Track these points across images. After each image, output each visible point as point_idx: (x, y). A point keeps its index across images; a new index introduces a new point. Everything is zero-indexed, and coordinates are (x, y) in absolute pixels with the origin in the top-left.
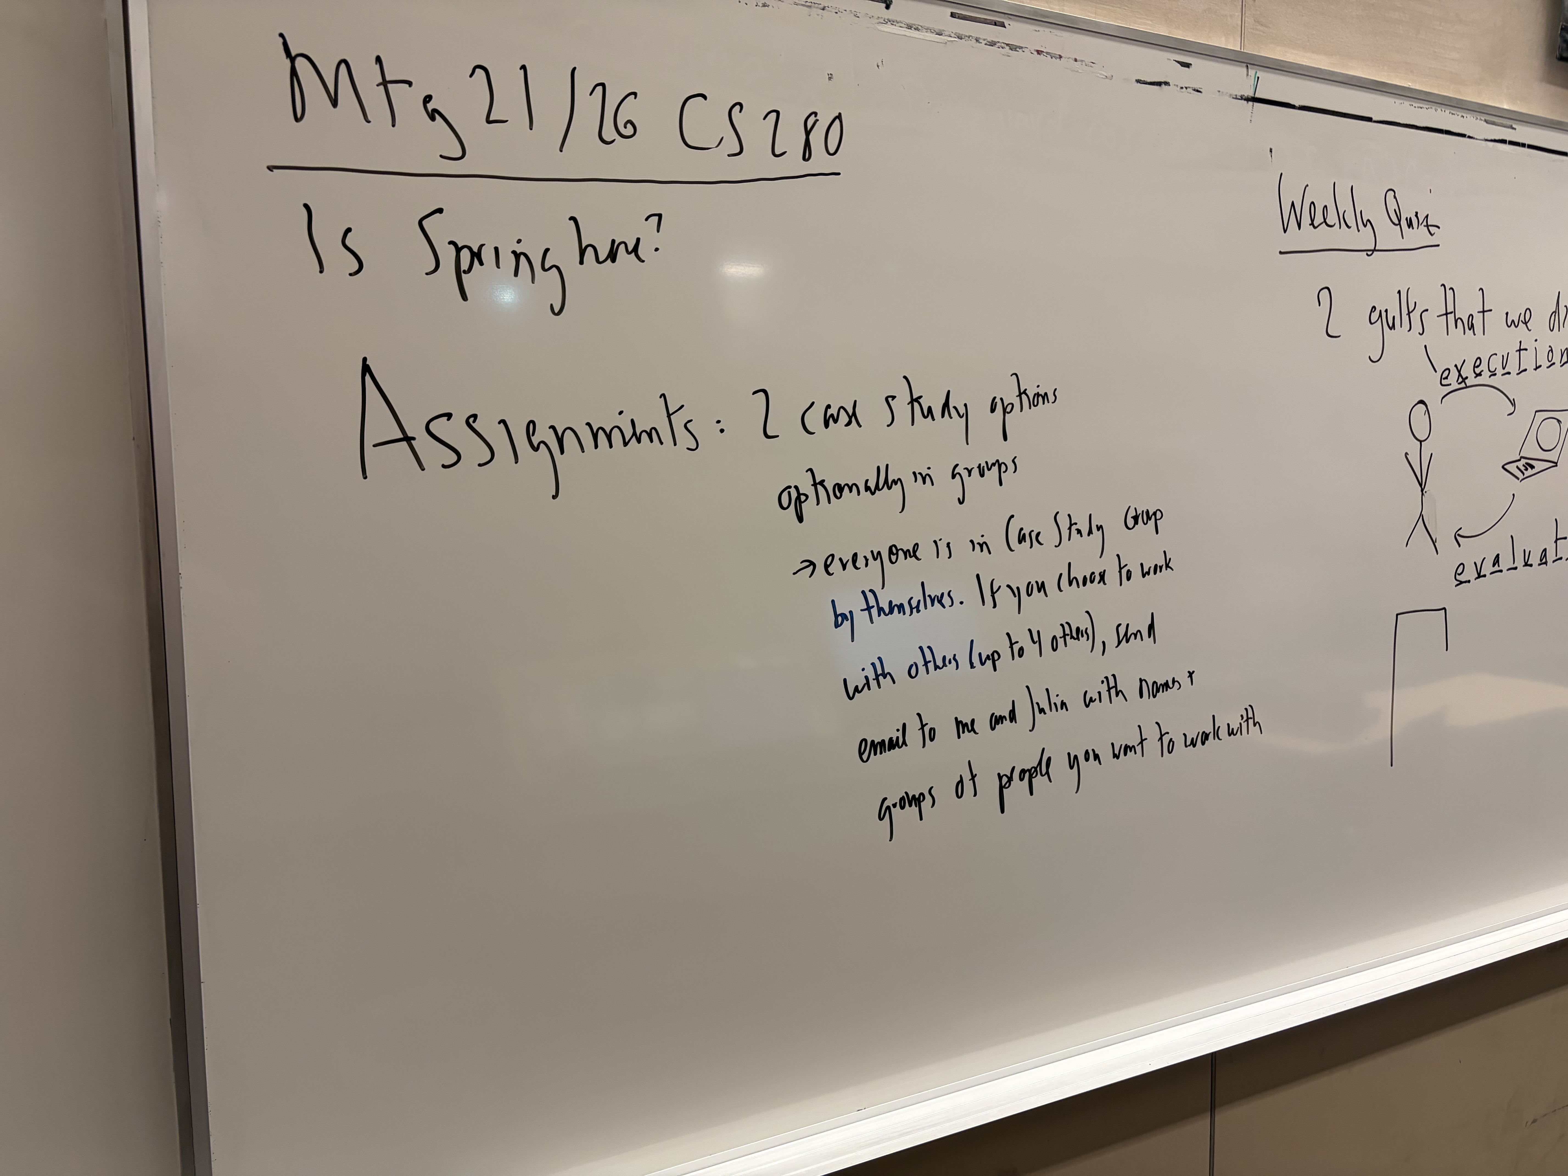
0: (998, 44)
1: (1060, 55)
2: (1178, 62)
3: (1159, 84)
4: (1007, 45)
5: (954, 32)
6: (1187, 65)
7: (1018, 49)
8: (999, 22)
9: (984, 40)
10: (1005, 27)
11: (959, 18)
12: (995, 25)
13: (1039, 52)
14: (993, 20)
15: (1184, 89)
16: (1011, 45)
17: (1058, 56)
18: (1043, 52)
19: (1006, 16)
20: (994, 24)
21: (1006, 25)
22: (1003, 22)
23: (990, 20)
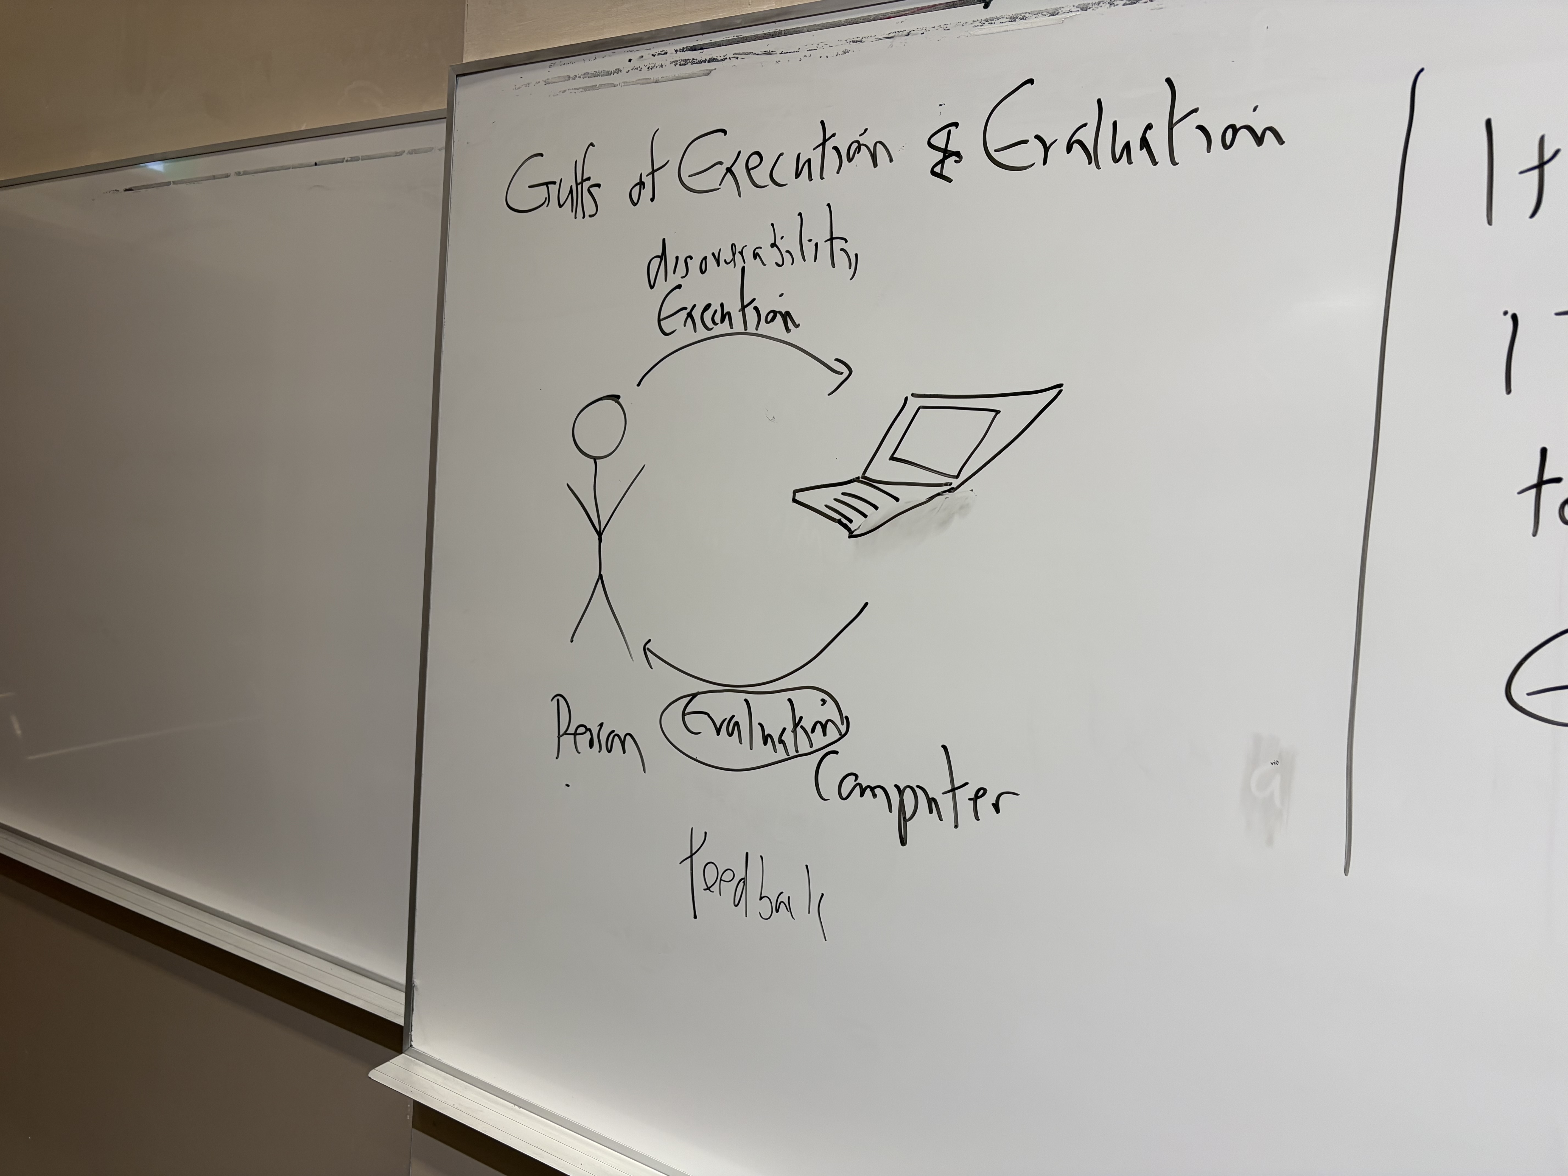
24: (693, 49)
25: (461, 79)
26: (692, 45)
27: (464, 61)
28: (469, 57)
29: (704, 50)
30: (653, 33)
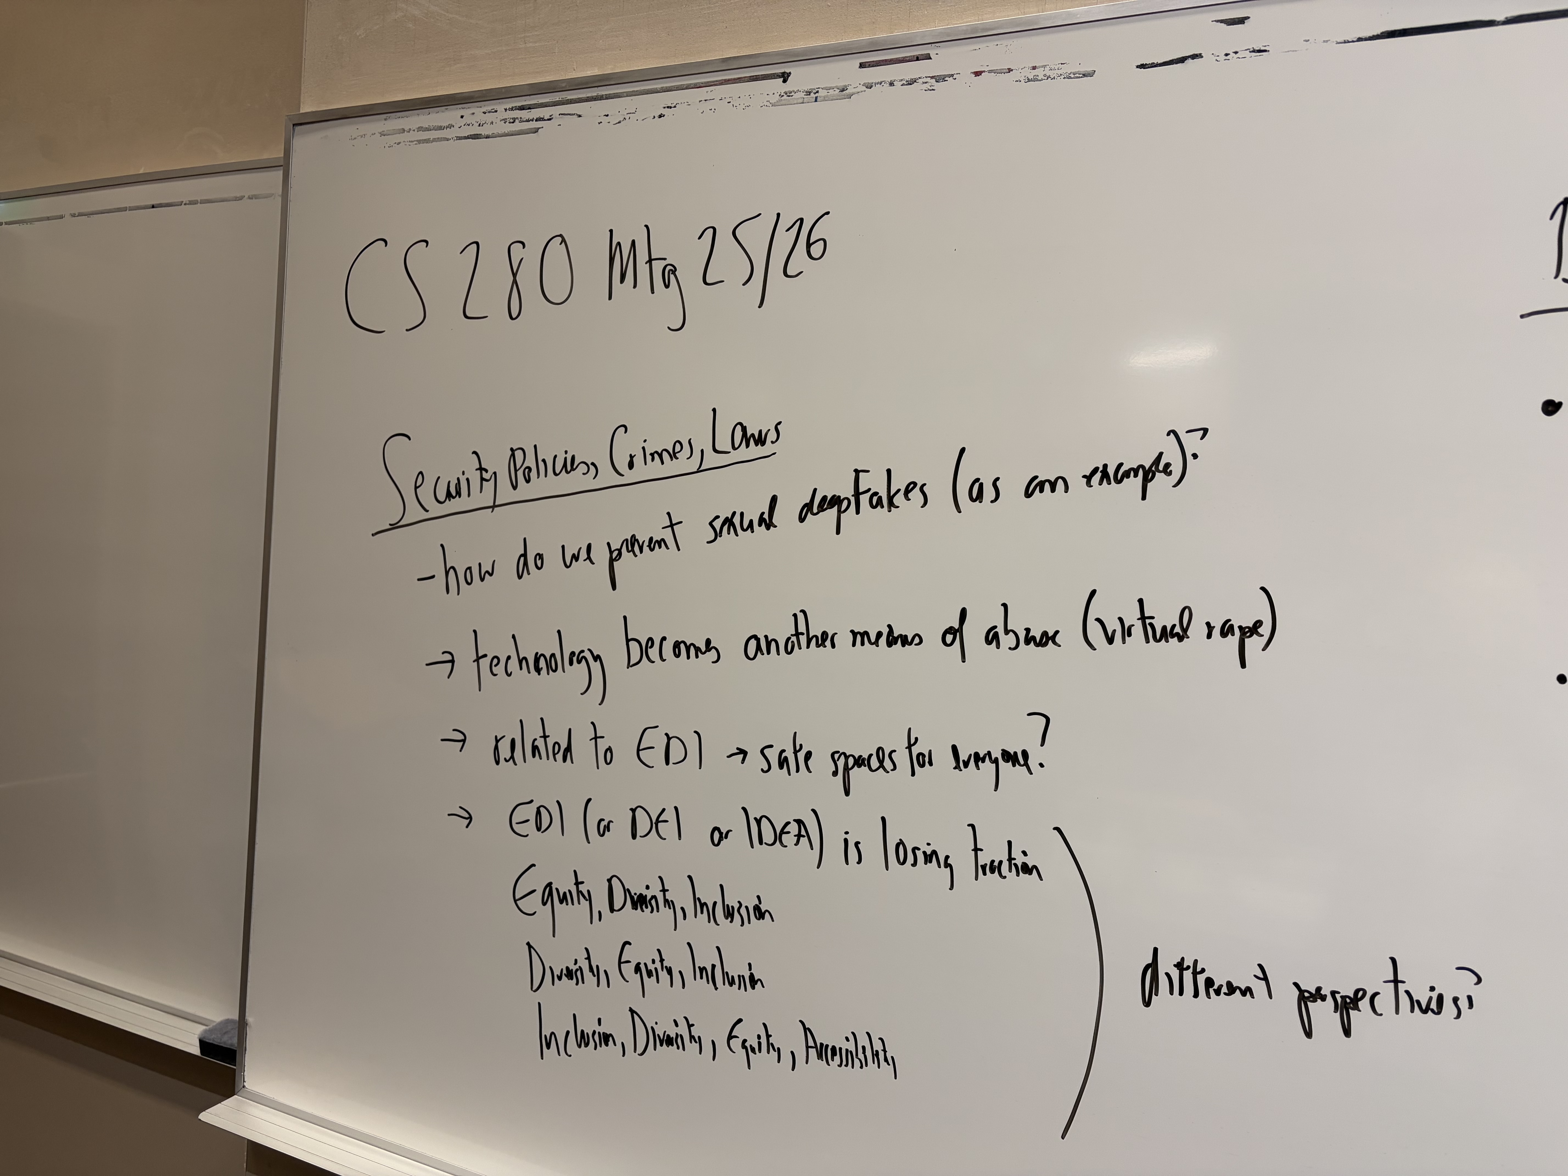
0: (920, 81)
1: (1008, 69)
2: (1222, 21)
3: (1182, 60)
4: (932, 77)
5: (862, 84)
6: (1241, 21)
7: (946, 79)
8: (922, 55)
9: (902, 80)
10: (931, 59)
11: (870, 66)
12: (918, 59)
13: (977, 74)
14: (914, 56)
15: (1232, 55)
16: (937, 76)
17: (1007, 71)
18: (984, 71)
19: (933, 45)
20: (915, 59)
21: (931, 57)
22: (929, 54)
23: (910, 56)
24: (522, 108)
25: (297, 128)
26: (520, 104)
27: (302, 111)
28: (307, 108)
29: (532, 110)
30: (484, 92)
